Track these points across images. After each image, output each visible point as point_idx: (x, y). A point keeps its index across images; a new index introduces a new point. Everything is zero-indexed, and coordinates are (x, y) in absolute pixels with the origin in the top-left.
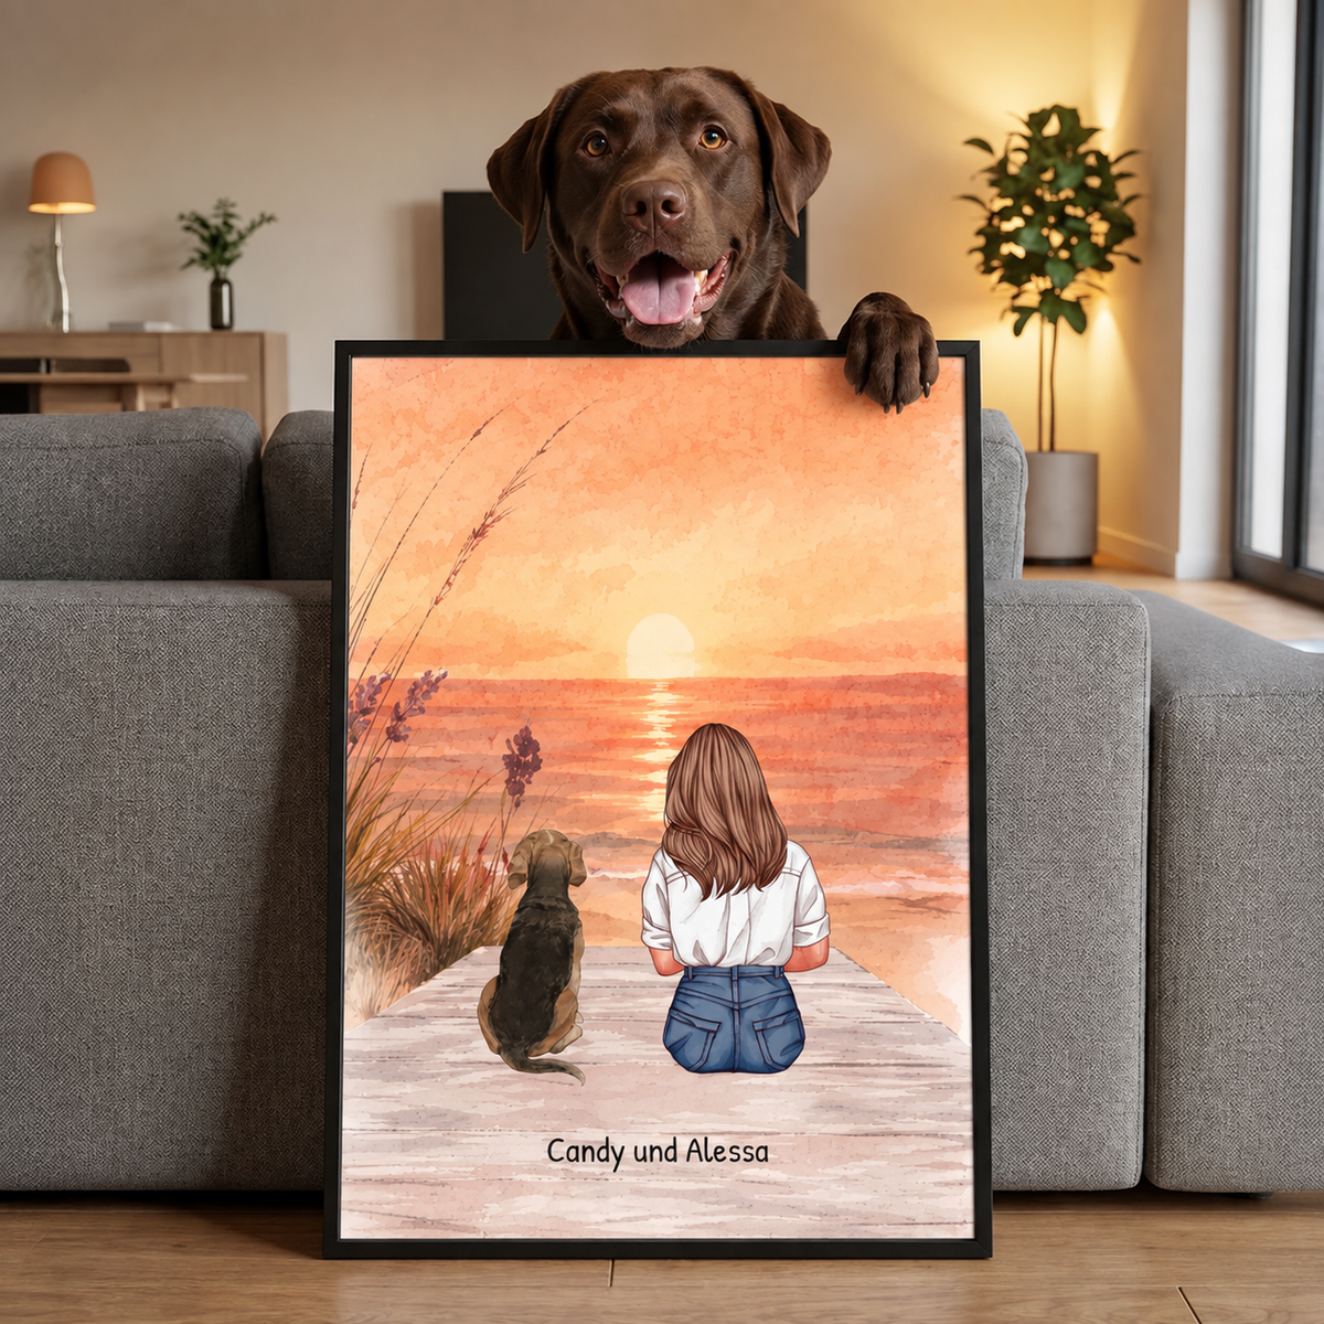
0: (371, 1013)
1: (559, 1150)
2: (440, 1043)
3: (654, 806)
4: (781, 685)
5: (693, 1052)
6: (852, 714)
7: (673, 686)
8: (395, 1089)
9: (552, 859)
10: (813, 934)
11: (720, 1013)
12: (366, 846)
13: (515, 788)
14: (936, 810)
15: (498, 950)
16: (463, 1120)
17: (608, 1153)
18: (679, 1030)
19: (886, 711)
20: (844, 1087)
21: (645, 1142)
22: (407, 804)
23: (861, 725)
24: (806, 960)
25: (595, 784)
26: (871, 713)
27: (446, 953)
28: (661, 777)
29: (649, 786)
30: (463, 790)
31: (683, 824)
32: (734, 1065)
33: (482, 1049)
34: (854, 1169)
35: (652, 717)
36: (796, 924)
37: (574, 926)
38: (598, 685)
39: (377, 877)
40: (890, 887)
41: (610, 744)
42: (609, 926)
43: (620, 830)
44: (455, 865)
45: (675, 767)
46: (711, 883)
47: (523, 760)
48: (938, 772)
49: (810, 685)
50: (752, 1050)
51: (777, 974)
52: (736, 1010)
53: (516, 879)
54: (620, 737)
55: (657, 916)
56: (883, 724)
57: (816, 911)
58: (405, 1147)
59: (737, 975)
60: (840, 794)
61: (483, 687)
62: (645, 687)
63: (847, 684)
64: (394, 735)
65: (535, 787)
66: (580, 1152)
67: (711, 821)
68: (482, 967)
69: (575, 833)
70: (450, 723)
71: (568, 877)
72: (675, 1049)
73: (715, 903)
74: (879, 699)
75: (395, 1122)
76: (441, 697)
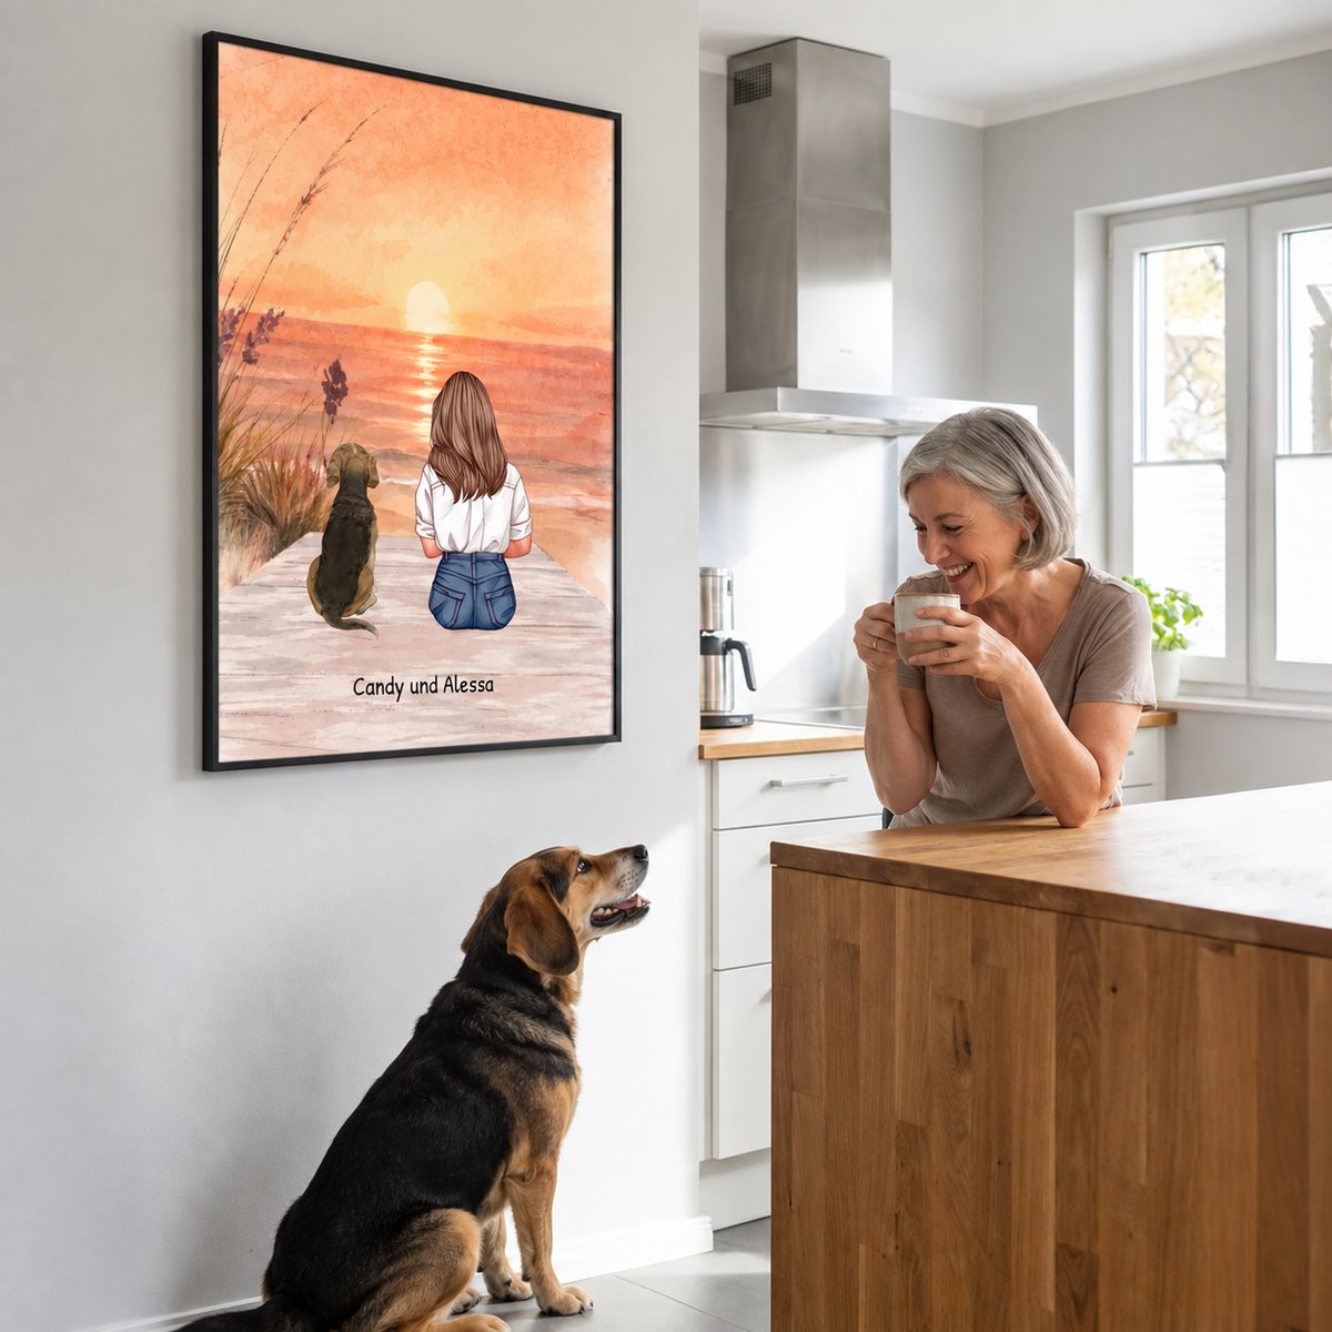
0: (236, 582)
1: (361, 687)
2: (284, 606)
3: (423, 430)
4: (503, 346)
5: (447, 615)
6: (546, 372)
7: (437, 340)
8: (252, 642)
9: (358, 466)
10: (522, 533)
11: (465, 588)
12: (230, 447)
13: (331, 409)
14: (595, 447)
15: (320, 536)
16: (300, 667)
17: (395, 689)
18: (439, 598)
19: (567, 373)
20: (536, 641)
21: (416, 680)
22: (258, 415)
23: (552, 381)
24: (516, 550)
25: (386, 411)
26: (558, 374)
27: (285, 537)
28: (428, 409)
29: (420, 416)
30: (297, 408)
31: (442, 446)
32: (473, 624)
33: (311, 613)
34: (545, 698)
35: (424, 362)
36: (512, 524)
37: (371, 519)
38: (388, 333)
39: (238, 472)
40: (568, 501)
41: (396, 380)
42: (395, 520)
43: (402, 448)
44: (291, 466)
45: (438, 401)
46: (461, 491)
47: (336, 388)
48: (595, 421)
49: (523, 349)
50: (484, 614)
51: (500, 559)
52: (474, 585)
53: (331, 479)
54: (403, 375)
55: (426, 514)
56: (565, 382)
57: (524, 515)
58: (261, 687)
59: (476, 559)
60: (539, 433)
61: (310, 326)
62: (417, 338)
63: (544, 350)
64: (249, 359)
65: (344, 409)
66: (374, 688)
67: (460, 445)
68: (310, 547)
69: (372, 448)
70: (286, 352)
71: (368, 480)
72: (436, 612)
73: (462, 505)
74: (563, 364)
75: (254, 666)
76: (280, 331)
